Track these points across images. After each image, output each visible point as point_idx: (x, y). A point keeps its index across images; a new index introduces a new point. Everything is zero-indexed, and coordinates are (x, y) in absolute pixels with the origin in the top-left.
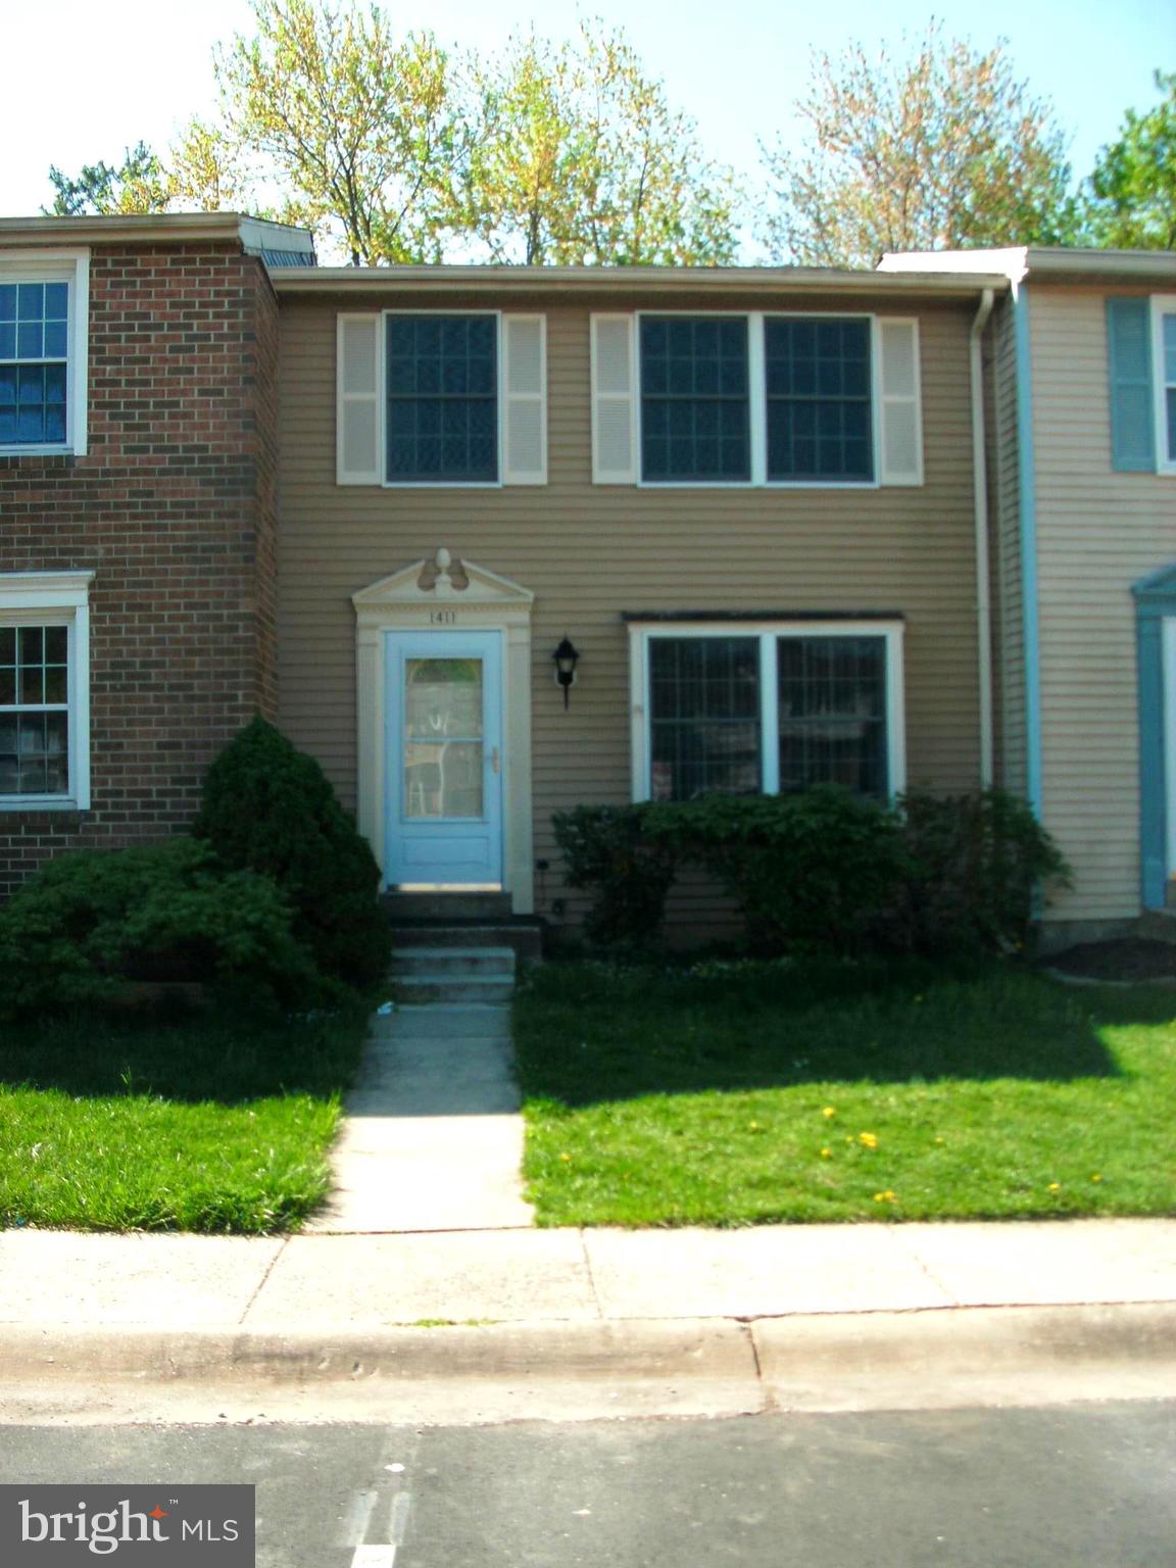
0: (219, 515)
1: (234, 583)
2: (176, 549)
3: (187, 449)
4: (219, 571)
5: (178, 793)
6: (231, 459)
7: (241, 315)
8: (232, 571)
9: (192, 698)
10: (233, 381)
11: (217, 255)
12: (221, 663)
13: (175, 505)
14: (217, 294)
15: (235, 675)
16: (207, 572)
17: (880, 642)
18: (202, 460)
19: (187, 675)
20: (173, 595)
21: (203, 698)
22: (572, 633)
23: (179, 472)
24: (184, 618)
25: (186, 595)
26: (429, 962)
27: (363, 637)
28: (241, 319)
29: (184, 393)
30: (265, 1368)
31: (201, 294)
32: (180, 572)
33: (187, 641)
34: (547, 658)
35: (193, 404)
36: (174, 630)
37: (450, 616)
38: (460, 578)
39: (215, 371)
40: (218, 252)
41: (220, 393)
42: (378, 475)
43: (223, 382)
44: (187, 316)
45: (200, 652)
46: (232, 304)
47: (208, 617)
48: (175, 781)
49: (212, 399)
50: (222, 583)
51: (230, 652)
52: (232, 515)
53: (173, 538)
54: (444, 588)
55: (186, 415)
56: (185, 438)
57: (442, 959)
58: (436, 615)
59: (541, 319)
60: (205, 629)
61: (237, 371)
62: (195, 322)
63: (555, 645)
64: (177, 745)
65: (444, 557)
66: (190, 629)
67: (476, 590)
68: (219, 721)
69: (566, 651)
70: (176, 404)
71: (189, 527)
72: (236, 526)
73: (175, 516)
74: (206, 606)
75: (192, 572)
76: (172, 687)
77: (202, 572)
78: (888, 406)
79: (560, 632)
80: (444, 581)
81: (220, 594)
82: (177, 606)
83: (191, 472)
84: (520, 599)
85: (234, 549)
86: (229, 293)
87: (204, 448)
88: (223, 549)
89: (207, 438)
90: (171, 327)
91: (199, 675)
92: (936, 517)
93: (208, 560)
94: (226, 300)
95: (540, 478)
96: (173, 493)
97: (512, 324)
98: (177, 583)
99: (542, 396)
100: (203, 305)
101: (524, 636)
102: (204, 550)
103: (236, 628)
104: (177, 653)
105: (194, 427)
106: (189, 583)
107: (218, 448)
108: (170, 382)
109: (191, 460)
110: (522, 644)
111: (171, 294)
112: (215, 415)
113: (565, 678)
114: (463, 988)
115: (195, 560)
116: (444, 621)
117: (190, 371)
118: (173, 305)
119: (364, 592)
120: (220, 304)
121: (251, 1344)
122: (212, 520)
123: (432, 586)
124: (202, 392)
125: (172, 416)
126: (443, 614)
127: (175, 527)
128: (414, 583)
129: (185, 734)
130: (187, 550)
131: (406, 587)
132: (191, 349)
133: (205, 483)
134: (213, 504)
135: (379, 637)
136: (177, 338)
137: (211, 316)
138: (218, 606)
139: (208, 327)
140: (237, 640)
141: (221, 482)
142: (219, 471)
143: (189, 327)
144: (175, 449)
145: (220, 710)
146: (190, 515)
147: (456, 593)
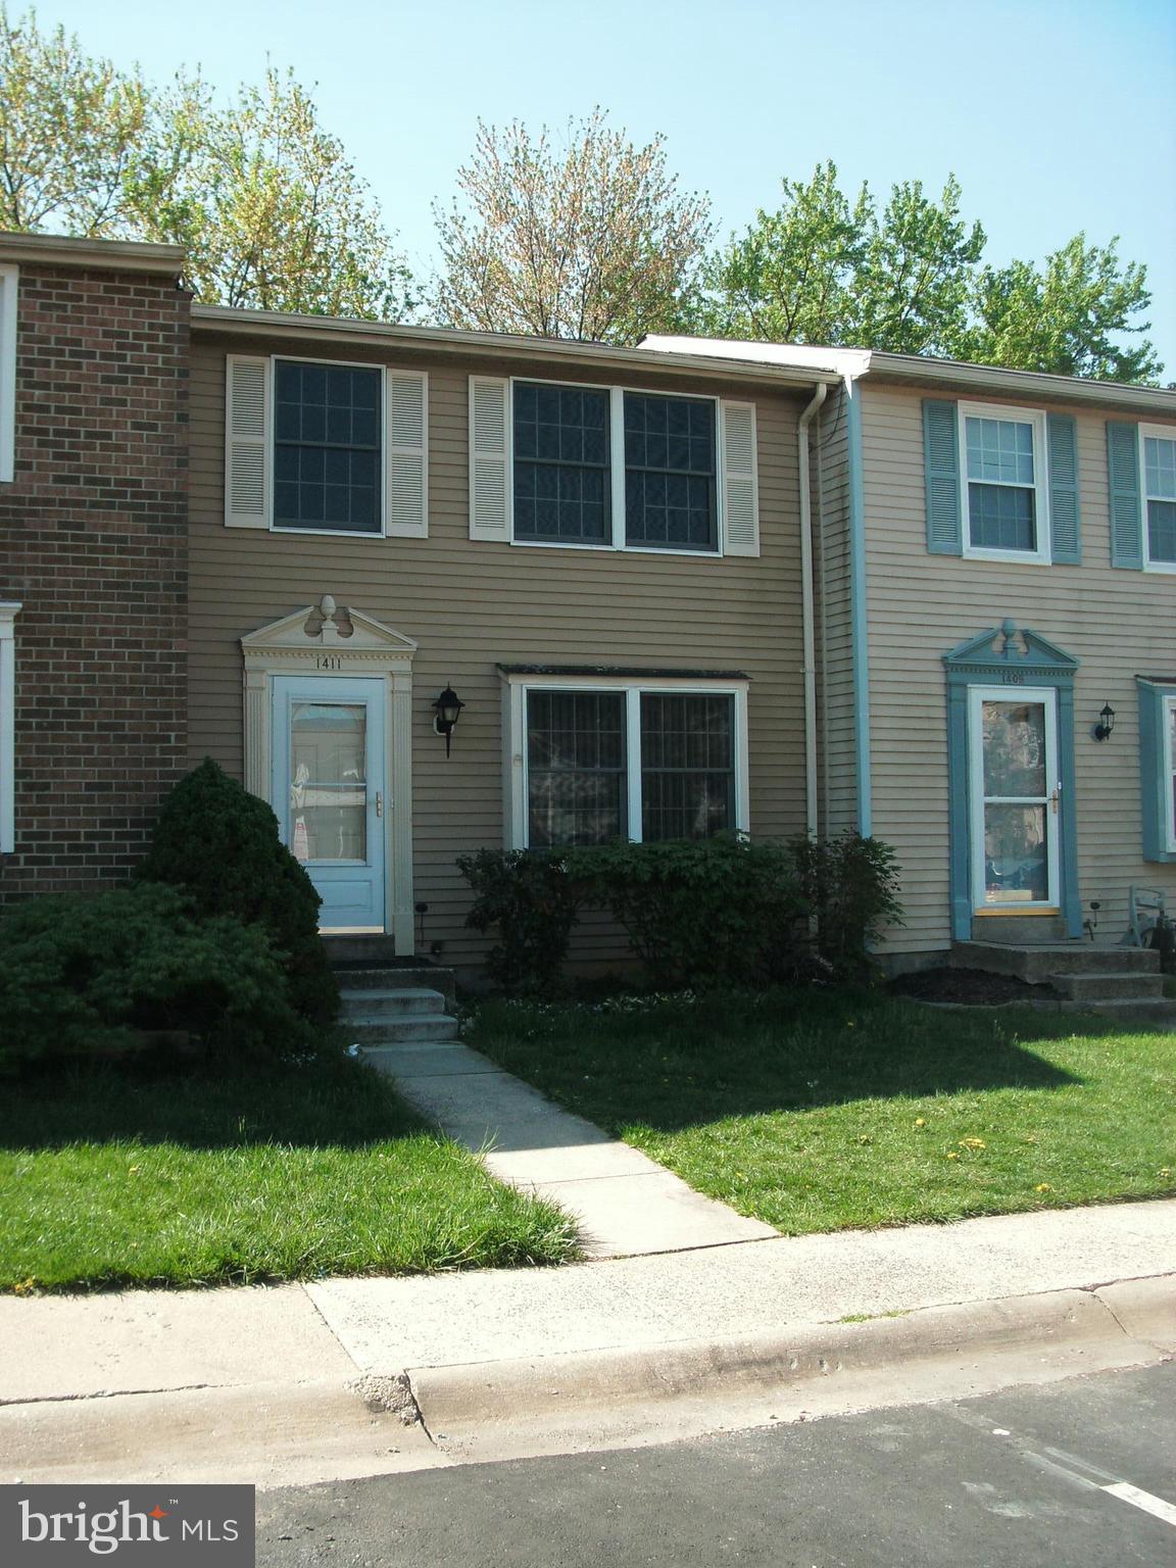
0: (152, 552)
1: (168, 622)
2: (107, 585)
3: (118, 483)
4: (151, 610)
5: (107, 836)
6: (165, 496)
7: (176, 351)
8: (165, 610)
9: (123, 739)
10: (167, 417)
11: (151, 287)
12: (154, 704)
13: (105, 539)
14: (152, 326)
15: (168, 716)
16: (139, 609)
17: (728, 699)
18: (135, 495)
19: (119, 715)
20: (103, 632)
21: (136, 739)
22: (455, 683)
23: (111, 505)
24: (114, 656)
25: (117, 632)
26: (363, 1003)
27: (251, 680)
28: (176, 354)
29: (116, 425)
30: (748, 1374)
31: (134, 325)
32: (109, 608)
33: (117, 679)
34: (427, 706)
35: (125, 436)
36: (104, 667)
37: (336, 662)
38: (346, 625)
39: (148, 405)
40: (153, 285)
41: (153, 427)
42: (266, 520)
43: (157, 417)
44: (120, 346)
45: (131, 691)
46: (167, 339)
47: (140, 656)
48: (104, 824)
49: (145, 433)
50: (154, 621)
51: (163, 692)
52: (165, 553)
53: (104, 573)
54: (331, 634)
55: (119, 448)
56: (117, 470)
57: (376, 1001)
58: (322, 661)
59: (424, 376)
60: (137, 668)
61: (170, 406)
62: (129, 354)
63: (437, 694)
64: (107, 787)
65: (330, 604)
66: (123, 668)
67: (360, 638)
68: (150, 762)
69: (448, 699)
70: (108, 436)
71: (122, 562)
72: (169, 565)
73: (106, 550)
74: (138, 644)
75: (124, 609)
76: (102, 727)
77: (135, 609)
78: (730, 482)
79: (443, 682)
80: (330, 625)
81: (153, 633)
82: (108, 644)
83: (123, 506)
84: (405, 649)
85: (167, 587)
86: (164, 328)
87: (137, 483)
88: (154, 587)
89: (141, 472)
90: (104, 356)
91: (131, 715)
92: (769, 586)
93: (141, 597)
94: (161, 334)
95: (422, 531)
96: (105, 527)
97: (396, 380)
98: (107, 620)
99: (424, 452)
100: (137, 336)
101: (405, 684)
102: (136, 586)
103: (168, 669)
104: (108, 691)
105: (126, 460)
106: (119, 620)
107: (151, 483)
108: (101, 413)
109: (123, 494)
110: (405, 692)
111: (103, 323)
112: (149, 450)
113: (444, 726)
114: (410, 1027)
115: (127, 597)
116: (330, 667)
117: (123, 403)
118: (106, 334)
119: (251, 636)
120: (155, 338)
121: (726, 1355)
122: (144, 557)
123: (319, 632)
124: (136, 426)
125: (104, 447)
126: (328, 661)
127: (106, 562)
128: (300, 629)
129: (116, 775)
130: (118, 585)
131: (292, 631)
132: (124, 381)
133: (138, 518)
134: (147, 540)
135: (265, 681)
136: (111, 368)
137: (145, 348)
138: (149, 645)
139: (141, 359)
140: (169, 681)
141: (153, 519)
142: (152, 507)
143: (123, 358)
144: (107, 482)
145: (152, 751)
146: (121, 551)
147: (342, 640)
